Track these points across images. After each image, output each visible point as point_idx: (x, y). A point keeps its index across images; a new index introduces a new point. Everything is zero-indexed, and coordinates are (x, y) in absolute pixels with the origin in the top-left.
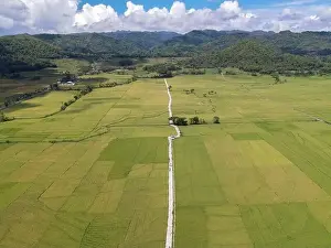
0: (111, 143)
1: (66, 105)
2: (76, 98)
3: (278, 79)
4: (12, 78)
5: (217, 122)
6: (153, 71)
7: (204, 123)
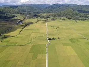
0: (32, 46)
1: (20, 32)
2: (23, 29)
3: (76, 22)
4: (5, 21)
5: (59, 39)
6: (43, 18)
7: (56, 39)
